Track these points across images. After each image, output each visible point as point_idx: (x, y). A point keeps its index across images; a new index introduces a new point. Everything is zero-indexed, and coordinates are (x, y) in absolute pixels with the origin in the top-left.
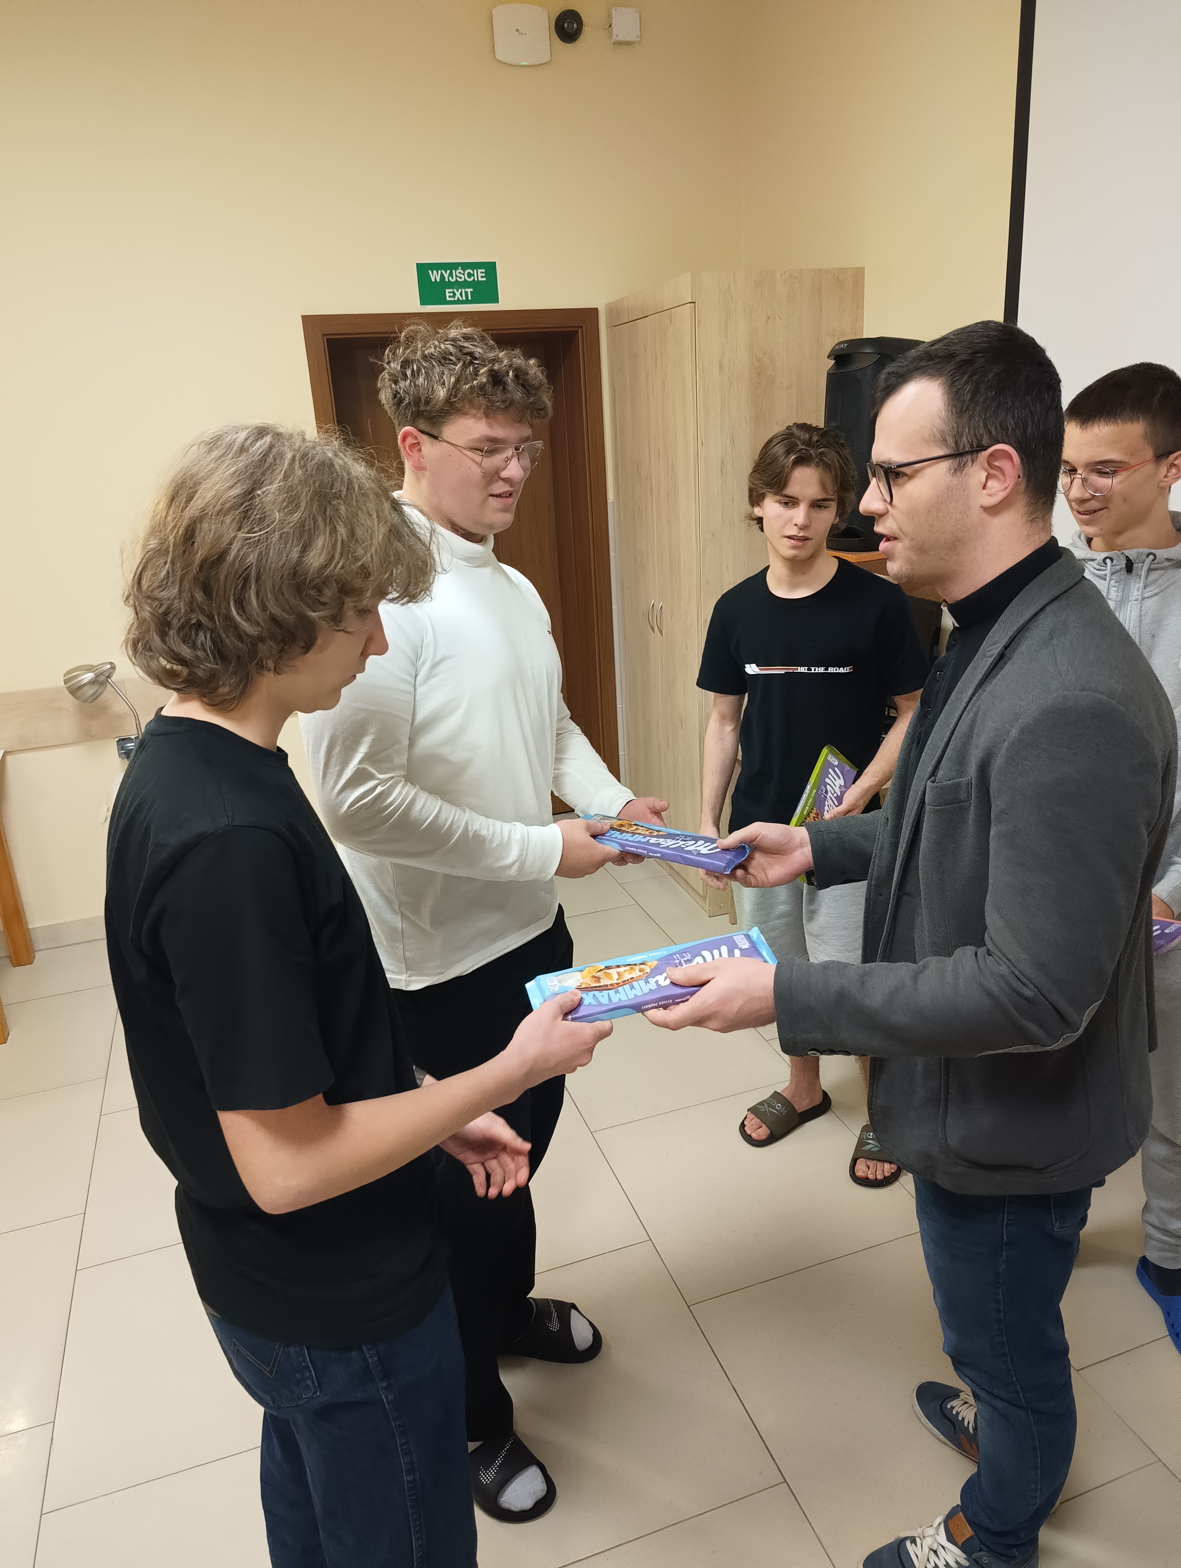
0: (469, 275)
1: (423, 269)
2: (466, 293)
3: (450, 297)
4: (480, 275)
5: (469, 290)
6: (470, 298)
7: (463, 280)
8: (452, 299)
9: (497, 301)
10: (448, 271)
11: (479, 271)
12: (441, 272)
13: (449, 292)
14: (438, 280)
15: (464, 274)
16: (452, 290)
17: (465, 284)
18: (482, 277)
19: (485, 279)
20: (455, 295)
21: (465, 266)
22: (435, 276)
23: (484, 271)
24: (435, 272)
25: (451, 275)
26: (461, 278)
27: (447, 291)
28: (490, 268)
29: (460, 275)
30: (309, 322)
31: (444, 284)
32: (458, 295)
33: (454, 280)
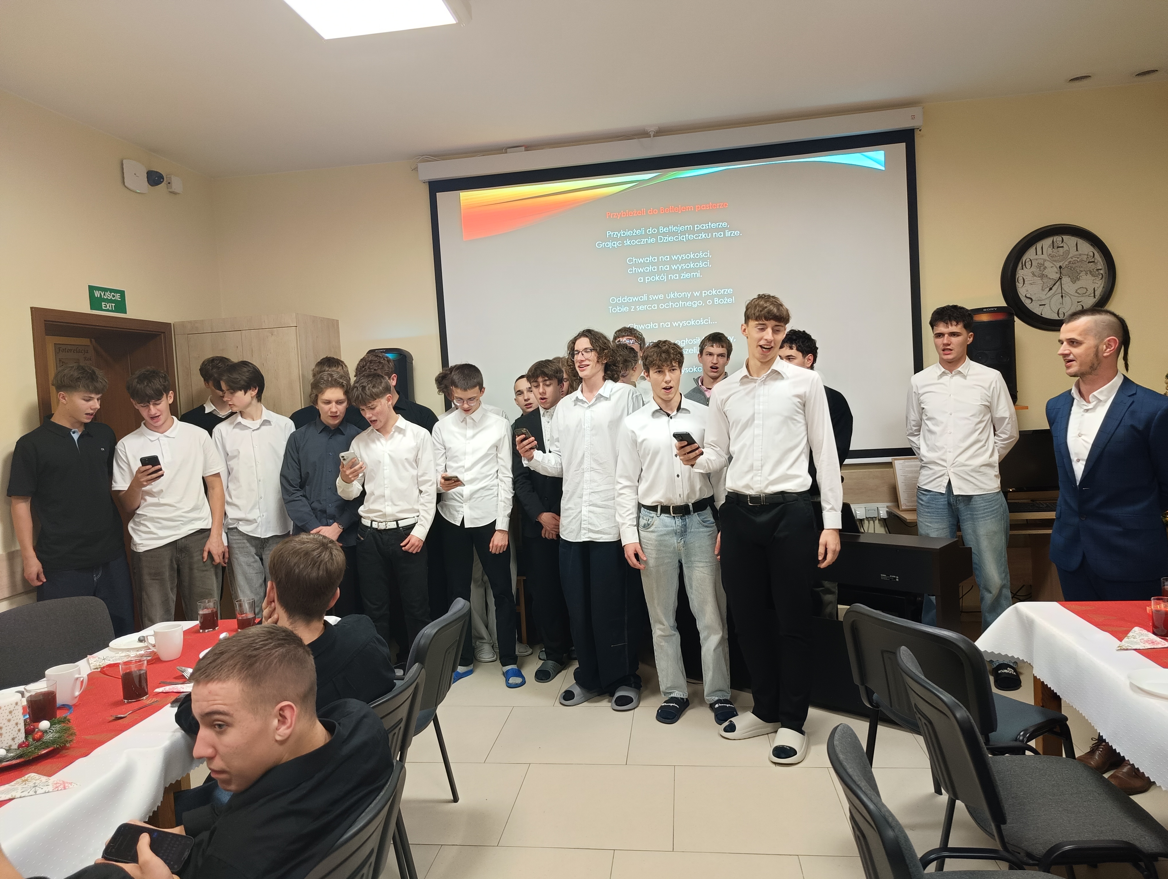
0: (114, 296)
1: (92, 289)
2: (112, 306)
3: (104, 307)
4: (118, 297)
5: (113, 305)
6: (113, 309)
7: (110, 298)
8: (105, 308)
9: (126, 313)
10: (103, 292)
11: (118, 294)
12: (100, 293)
13: (104, 304)
14: (99, 296)
15: (110, 295)
16: (105, 303)
17: (111, 301)
18: (119, 298)
19: (120, 299)
20: (106, 307)
21: (111, 291)
22: (97, 294)
23: (120, 295)
24: (97, 291)
25: (104, 294)
26: (109, 297)
27: (103, 303)
28: (122, 293)
29: (109, 296)
30: (35, 312)
31: (101, 299)
32: (108, 306)
33: (106, 298)
